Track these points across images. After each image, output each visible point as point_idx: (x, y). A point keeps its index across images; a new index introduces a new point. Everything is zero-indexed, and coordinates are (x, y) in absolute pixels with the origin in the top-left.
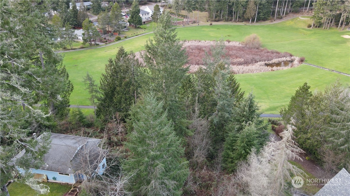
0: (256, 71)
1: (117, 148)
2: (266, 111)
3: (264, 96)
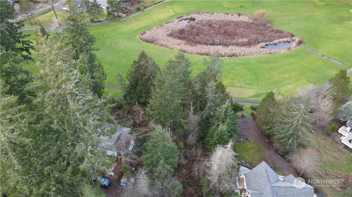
0: (255, 54)
1: (140, 129)
2: (252, 97)
3: (255, 82)
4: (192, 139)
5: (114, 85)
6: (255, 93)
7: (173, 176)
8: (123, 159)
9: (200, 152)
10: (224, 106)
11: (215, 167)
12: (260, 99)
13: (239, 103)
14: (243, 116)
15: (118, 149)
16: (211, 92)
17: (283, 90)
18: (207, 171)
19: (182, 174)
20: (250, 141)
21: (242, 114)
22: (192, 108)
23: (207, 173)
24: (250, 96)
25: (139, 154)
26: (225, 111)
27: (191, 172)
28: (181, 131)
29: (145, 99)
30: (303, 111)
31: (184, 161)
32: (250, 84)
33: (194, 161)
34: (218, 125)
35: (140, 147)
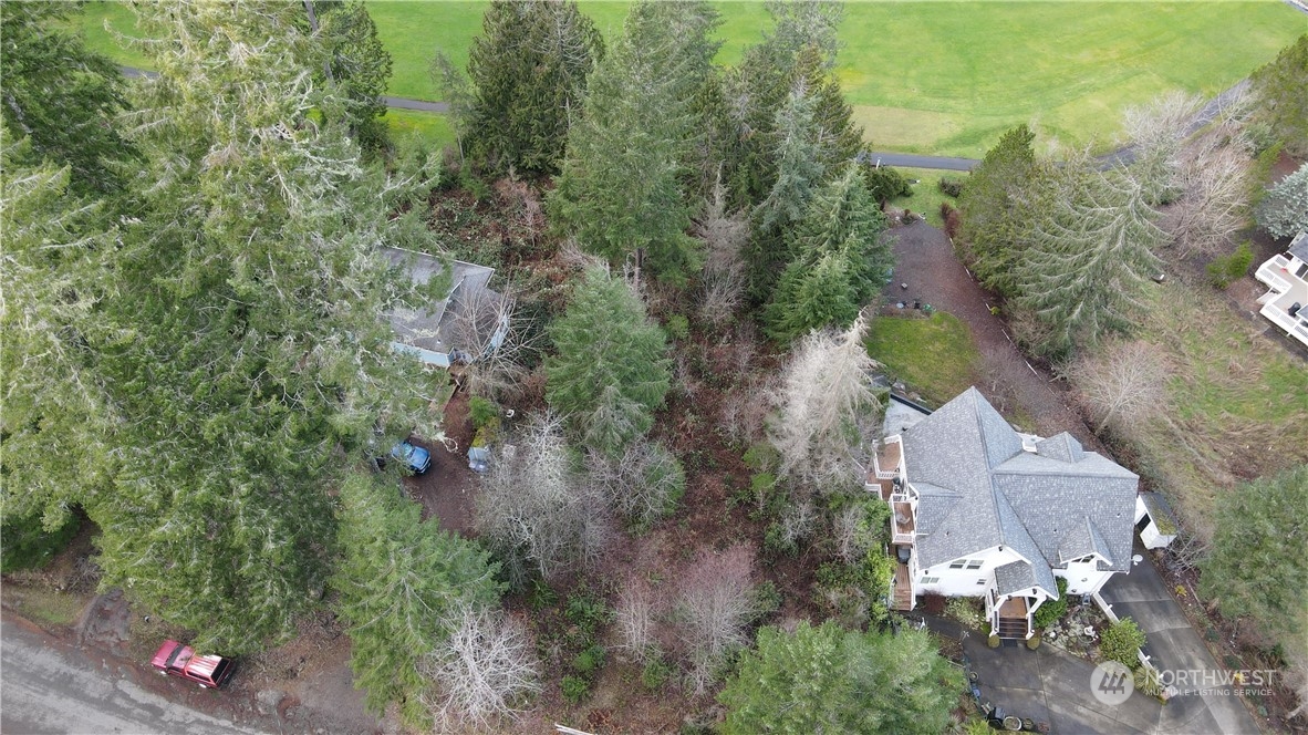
1: (527, 268)
2: (948, 145)
3: (962, 86)
4: (718, 306)
5: (423, 98)
6: (958, 130)
7: (652, 436)
8: (474, 379)
9: (745, 352)
10: (840, 185)
11: (799, 410)
12: (978, 153)
13: (897, 169)
14: (908, 219)
15: (453, 342)
16: (797, 132)
17: (1067, 115)
18: (771, 419)
19: (684, 429)
20: (928, 314)
21: (907, 212)
22: (719, 192)
23: (771, 427)
24: (939, 140)
25: (529, 360)
26: (842, 204)
27: (713, 421)
28: (677, 276)
29: (541, 155)
30: (1136, 201)
31: (688, 386)
32: (943, 92)
33: (724, 384)
34: (815, 257)
35: (530, 335)
